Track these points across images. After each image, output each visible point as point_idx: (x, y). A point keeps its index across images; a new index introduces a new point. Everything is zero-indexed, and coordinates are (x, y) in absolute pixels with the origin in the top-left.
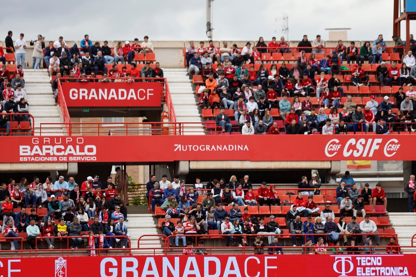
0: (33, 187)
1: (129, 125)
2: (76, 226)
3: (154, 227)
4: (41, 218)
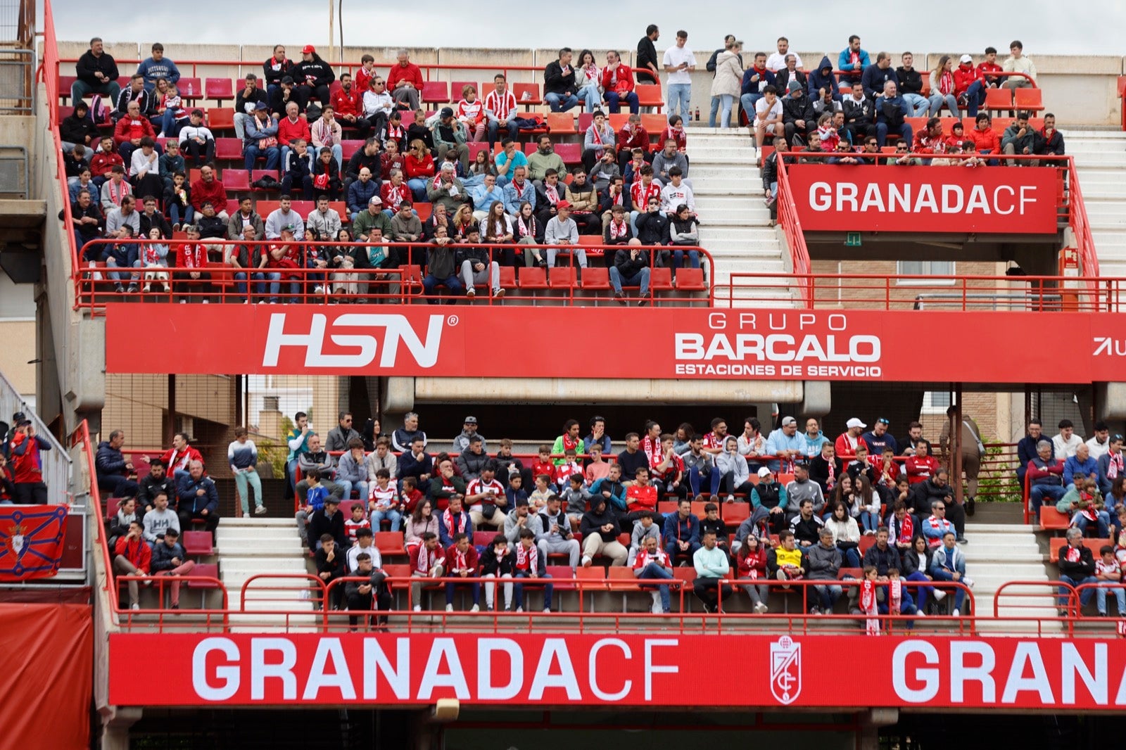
0: (709, 445)
1: (969, 283)
2: (827, 554)
3: (1037, 562)
4: (733, 528)
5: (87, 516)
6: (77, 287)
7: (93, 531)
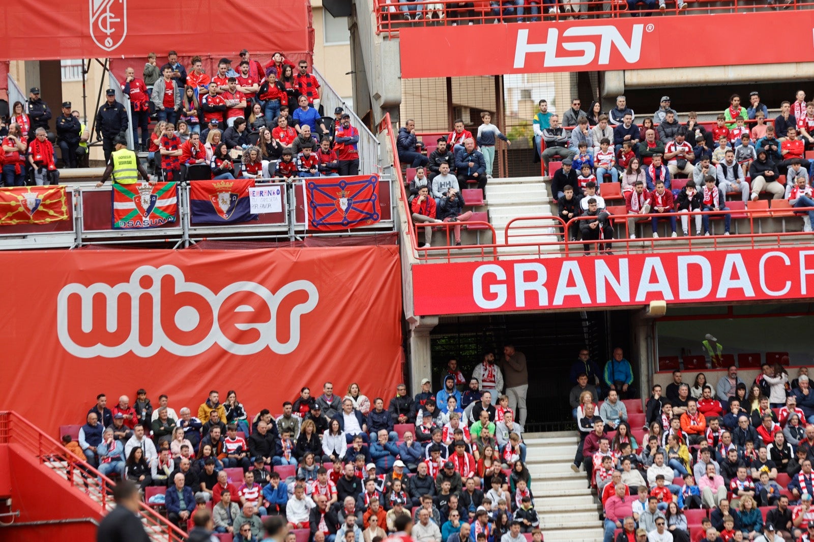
5: (392, 182)
6: (378, 18)
7: (397, 192)
